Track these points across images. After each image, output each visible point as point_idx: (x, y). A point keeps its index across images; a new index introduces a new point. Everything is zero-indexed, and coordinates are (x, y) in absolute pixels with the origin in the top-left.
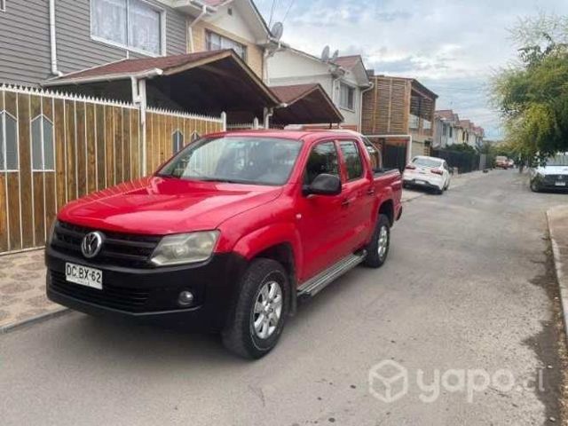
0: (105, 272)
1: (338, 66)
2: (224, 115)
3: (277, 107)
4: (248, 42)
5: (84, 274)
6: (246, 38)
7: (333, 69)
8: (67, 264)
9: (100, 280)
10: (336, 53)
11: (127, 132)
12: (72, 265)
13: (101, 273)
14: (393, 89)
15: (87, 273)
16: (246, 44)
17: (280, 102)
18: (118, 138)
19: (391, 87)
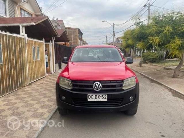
0: (108, 95)
1: (58, 23)
2: (44, 40)
3: (57, 37)
4: (33, 13)
5: (98, 97)
6: (32, 12)
7: (56, 24)
8: (88, 95)
9: (106, 98)
10: (57, 19)
11: (22, 46)
12: (91, 95)
13: (106, 95)
14: (73, 32)
15: (99, 96)
16: (32, 14)
17: (58, 35)
18: (20, 49)
19: (72, 31)
